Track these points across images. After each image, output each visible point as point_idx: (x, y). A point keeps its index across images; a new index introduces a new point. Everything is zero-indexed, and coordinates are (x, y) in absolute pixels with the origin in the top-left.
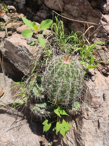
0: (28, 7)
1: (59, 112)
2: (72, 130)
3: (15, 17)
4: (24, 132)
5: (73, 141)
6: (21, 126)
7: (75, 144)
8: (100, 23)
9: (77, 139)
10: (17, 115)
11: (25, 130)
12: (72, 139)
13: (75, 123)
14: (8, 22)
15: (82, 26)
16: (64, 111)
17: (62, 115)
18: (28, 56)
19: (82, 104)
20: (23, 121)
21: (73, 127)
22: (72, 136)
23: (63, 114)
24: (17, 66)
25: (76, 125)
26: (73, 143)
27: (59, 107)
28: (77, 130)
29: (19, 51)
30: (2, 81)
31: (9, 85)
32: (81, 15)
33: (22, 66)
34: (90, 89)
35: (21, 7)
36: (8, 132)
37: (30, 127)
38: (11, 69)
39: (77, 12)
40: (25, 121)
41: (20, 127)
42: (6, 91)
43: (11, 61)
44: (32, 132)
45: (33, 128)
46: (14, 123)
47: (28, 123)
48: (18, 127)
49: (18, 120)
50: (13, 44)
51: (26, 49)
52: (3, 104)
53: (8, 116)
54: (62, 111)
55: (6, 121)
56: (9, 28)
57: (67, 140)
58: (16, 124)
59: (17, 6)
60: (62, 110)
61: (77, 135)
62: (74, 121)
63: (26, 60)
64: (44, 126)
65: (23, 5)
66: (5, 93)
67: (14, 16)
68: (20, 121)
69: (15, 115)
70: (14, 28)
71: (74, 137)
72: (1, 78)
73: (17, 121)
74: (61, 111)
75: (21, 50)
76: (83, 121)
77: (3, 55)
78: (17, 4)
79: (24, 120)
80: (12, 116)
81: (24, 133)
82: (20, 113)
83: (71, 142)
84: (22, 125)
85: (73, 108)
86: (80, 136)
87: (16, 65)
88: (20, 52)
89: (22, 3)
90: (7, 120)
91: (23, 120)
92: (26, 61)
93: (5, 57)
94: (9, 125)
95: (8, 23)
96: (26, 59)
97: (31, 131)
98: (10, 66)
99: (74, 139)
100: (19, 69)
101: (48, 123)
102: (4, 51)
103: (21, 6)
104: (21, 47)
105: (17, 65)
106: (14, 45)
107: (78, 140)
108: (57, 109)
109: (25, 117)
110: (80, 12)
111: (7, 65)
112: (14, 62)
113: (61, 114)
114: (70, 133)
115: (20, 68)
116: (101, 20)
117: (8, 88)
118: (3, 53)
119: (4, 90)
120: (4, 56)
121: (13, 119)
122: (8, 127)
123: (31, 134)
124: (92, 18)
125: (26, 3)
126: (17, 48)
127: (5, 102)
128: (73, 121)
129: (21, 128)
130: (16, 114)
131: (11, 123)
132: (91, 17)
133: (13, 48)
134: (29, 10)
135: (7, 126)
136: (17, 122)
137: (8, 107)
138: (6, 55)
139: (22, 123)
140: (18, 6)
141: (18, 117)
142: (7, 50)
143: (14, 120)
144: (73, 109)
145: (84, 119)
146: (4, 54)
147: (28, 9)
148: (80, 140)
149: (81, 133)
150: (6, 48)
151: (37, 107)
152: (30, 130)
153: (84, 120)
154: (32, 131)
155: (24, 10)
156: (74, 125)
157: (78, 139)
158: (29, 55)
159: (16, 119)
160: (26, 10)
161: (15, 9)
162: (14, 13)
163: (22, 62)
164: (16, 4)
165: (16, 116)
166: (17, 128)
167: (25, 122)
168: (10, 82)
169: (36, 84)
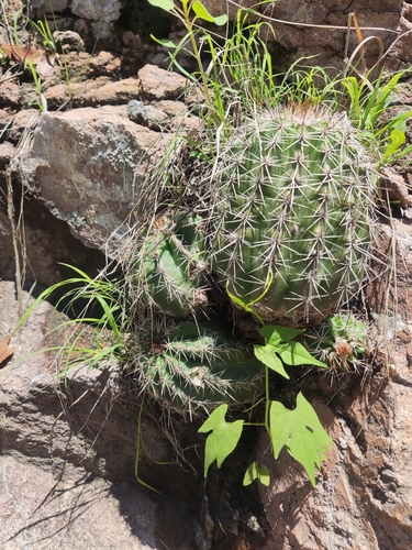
0: (127, 28)
1: (278, 355)
2: (340, 468)
3: (79, 64)
4: (95, 536)
5: (348, 519)
6: (82, 509)
7: (360, 535)
8: (399, 29)
9: (372, 499)
10: (64, 458)
11: (102, 528)
12: (341, 514)
13: (348, 431)
14: (53, 82)
15: (333, 56)
16: (299, 347)
17: (293, 367)
18: (133, 165)
19: (374, 328)
20: (90, 486)
21: (341, 449)
22: (341, 497)
23: (297, 363)
24: (79, 229)
25: (353, 439)
26: (348, 535)
27: (275, 334)
28: (364, 451)
29: (93, 152)
30: (4, 312)
31: (37, 322)
32: (328, 15)
33: (102, 220)
34: (403, 246)
35: (104, 32)
36: (19, 539)
37: (121, 514)
38: (48, 258)
39: (311, 9)
40: (100, 484)
41: (76, 514)
42: (20, 348)
43: (55, 212)
44: (132, 538)
45: (138, 517)
46: (50, 498)
47: (116, 496)
48: (69, 513)
49: (69, 484)
50: (71, 125)
51: (126, 133)
52: (6, 395)
53: (22, 466)
54: (292, 352)
55: (11, 485)
56: (55, 100)
57: (315, 529)
58: (57, 500)
59: (87, 32)
60: (293, 346)
61: (371, 475)
62: (343, 422)
63: (118, 188)
64: (209, 440)
65: (112, 24)
66: (15, 357)
67: (74, 62)
68: (77, 485)
69: (57, 453)
70: (75, 98)
71: (351, 499)
72: (4, 303)
73: (61, 486)
74: (284, 349)
75: (103, 144)
76: (392, 395)
77: (26, 188)
78: (90, 27)
79: (94, 483)
80: (38, 465)
81: (93, 542)
82: (78, 444)
83: (338, 531)
84: (84, 504)
85: (338, 339)
86: (387, 472)
87: (75, 221)
88: (100, 153)
89: (108, 19)
90: (18, 483)
91: (89, 481)
92: (119, 193)
93: (31, 196)
94: (24, 510)
95: (52, 86)
96: (120, 183)
97: (128, 533)
98: (46, 242)
99: (353, 506)
100: (85, 238)
101: (229, 418)
102: (31, 171)
103: (102, 29)
104: (105, 130)
105: (80, 220)
106: (78, 128)
107: (377, 503)
108: (268, 347)
109: (103, 462)
110: (322, 6)
111: (34, 239)
112: (66, 213)
113: (289, 363)
114: (330, 483)
115: (93, 232)
116: (402, 18)
117: (30, 334)
118: (25, 182)
119: (11, 346)
120: (27, 194)
121: (47, 480)
122: (20, 516)
123: (131, 544)
124: (369, 15)
125: (121, 18)
126: (87, 139)
127: (15, 388)
128: (337, 421)
129: (83, 516)
130: (62, 447)
131: (33, 495)
132: (363, 16)
133: (71, 144)
134: (131, 40)
135: (13, 511)
136: (63, 491)
137: (26, 410)
138: (37, 186)
139: (87, 497)
140: (91, 32)
141: (70, 467)
142: (44, 163)
143: (51, 483)
144: (340, 342)
145: (394, 384)
146: (30, 183)
147: (128, 36)
148: (389, 494)
149: (391, 451)
150: (41, 156)
151: (169, 359)
152: (123, 525)
153: (394, 389)
154: (134, 532)
155: (114, 41)
156: (347, 439)
157: (375, 497)
158: (134, 162)
159: (60, 479)
160: (122, 41)
161: (82, 41)
162: (75, 53)
163: (101, 203)
164: (86, 27)
165: (58, 460)
166: (61, 518)
167: (98, 491)
168: (41, 311)
169: (174, 238)
